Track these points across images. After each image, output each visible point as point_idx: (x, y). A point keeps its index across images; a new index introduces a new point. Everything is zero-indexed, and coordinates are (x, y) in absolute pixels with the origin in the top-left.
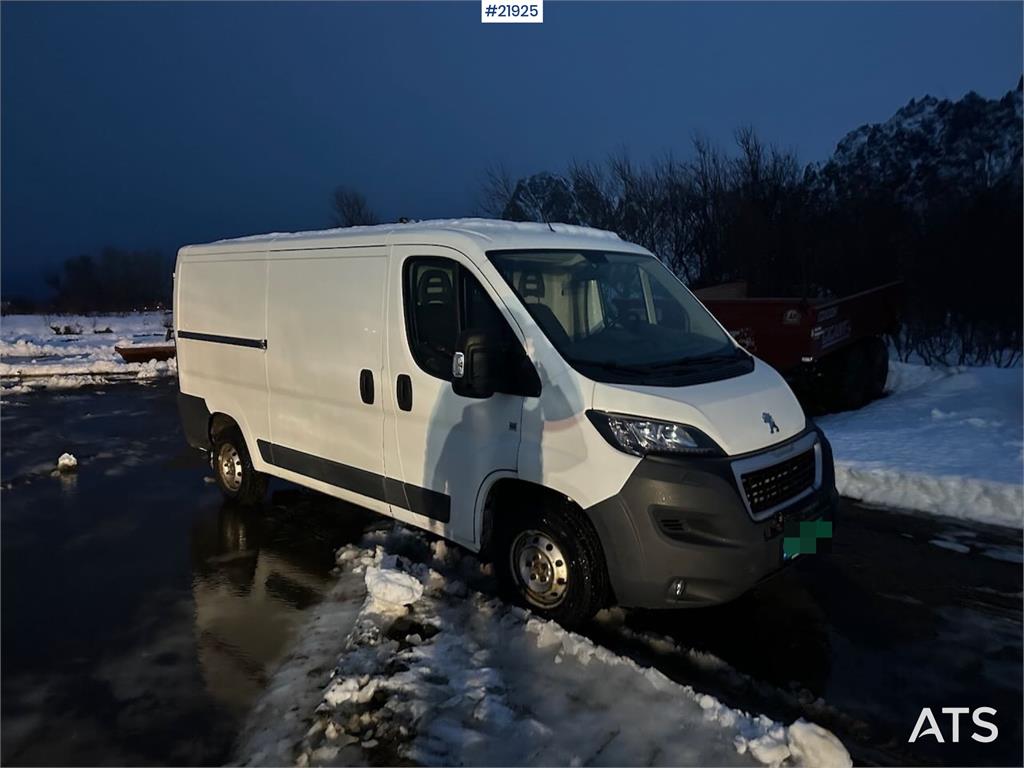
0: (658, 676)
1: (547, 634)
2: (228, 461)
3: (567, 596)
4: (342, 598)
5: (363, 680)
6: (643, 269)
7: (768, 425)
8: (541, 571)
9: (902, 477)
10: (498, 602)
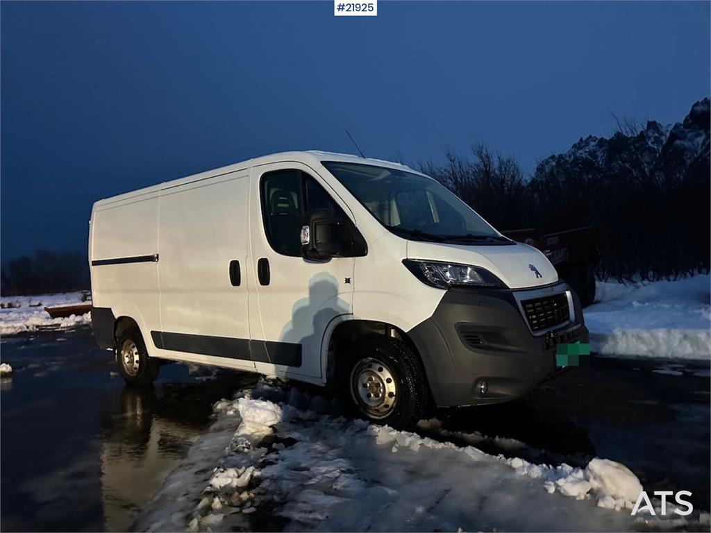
0: (475, 451)
1: (384, 434)
2: (129, 353)
3: (396, 406)
4: (220, 430)
5: (240, 471)
6: (430, 191)
7: (534, 272)
8: (375, 389)
9: (624, 333)
10: (343, 419)
